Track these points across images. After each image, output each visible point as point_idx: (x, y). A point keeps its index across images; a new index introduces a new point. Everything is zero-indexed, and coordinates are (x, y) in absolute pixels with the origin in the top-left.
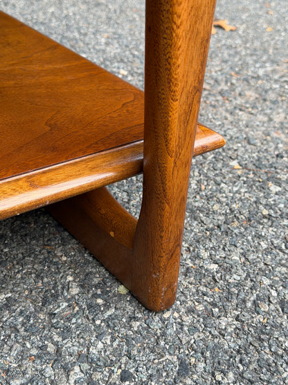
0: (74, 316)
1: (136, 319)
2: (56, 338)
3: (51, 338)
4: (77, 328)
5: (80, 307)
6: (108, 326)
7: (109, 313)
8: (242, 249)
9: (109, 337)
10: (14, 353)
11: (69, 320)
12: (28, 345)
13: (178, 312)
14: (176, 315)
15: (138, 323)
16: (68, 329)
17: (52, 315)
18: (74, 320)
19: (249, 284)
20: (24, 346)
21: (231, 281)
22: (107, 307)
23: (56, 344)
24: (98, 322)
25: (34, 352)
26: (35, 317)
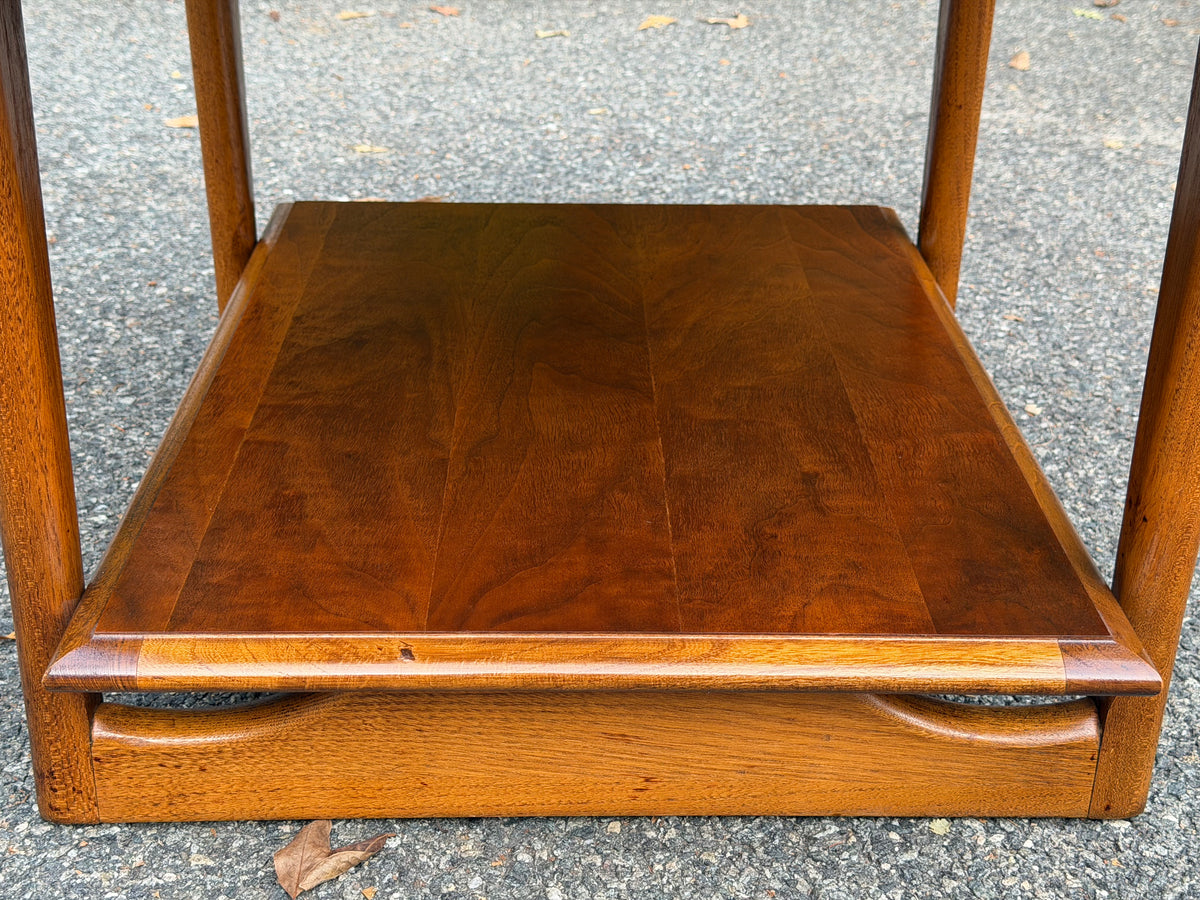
0: (848, 849)
1: (953, 876)
2: (813, 873)
3: (805, 872)
4: (849, 867)
5: (860, 839)
6: (902, 876)
7: (907, 857)
8: (1191, 805)
9: (901, 892)
10: (745, 879)
11: (838, 853)
12: (768, 873)
13: (1032, 883)
14: (1026, 885)
15: (955, 884)
16: (835, 867)
17: (810, 839)
18: (845, 855)
19: (1182, 864)
20: (761, 872)
21: (1147, 853)
22: (905, 846)
23: (812, 882)
24: (885, 866)
25: (777, 885)
26: (783, 836)
